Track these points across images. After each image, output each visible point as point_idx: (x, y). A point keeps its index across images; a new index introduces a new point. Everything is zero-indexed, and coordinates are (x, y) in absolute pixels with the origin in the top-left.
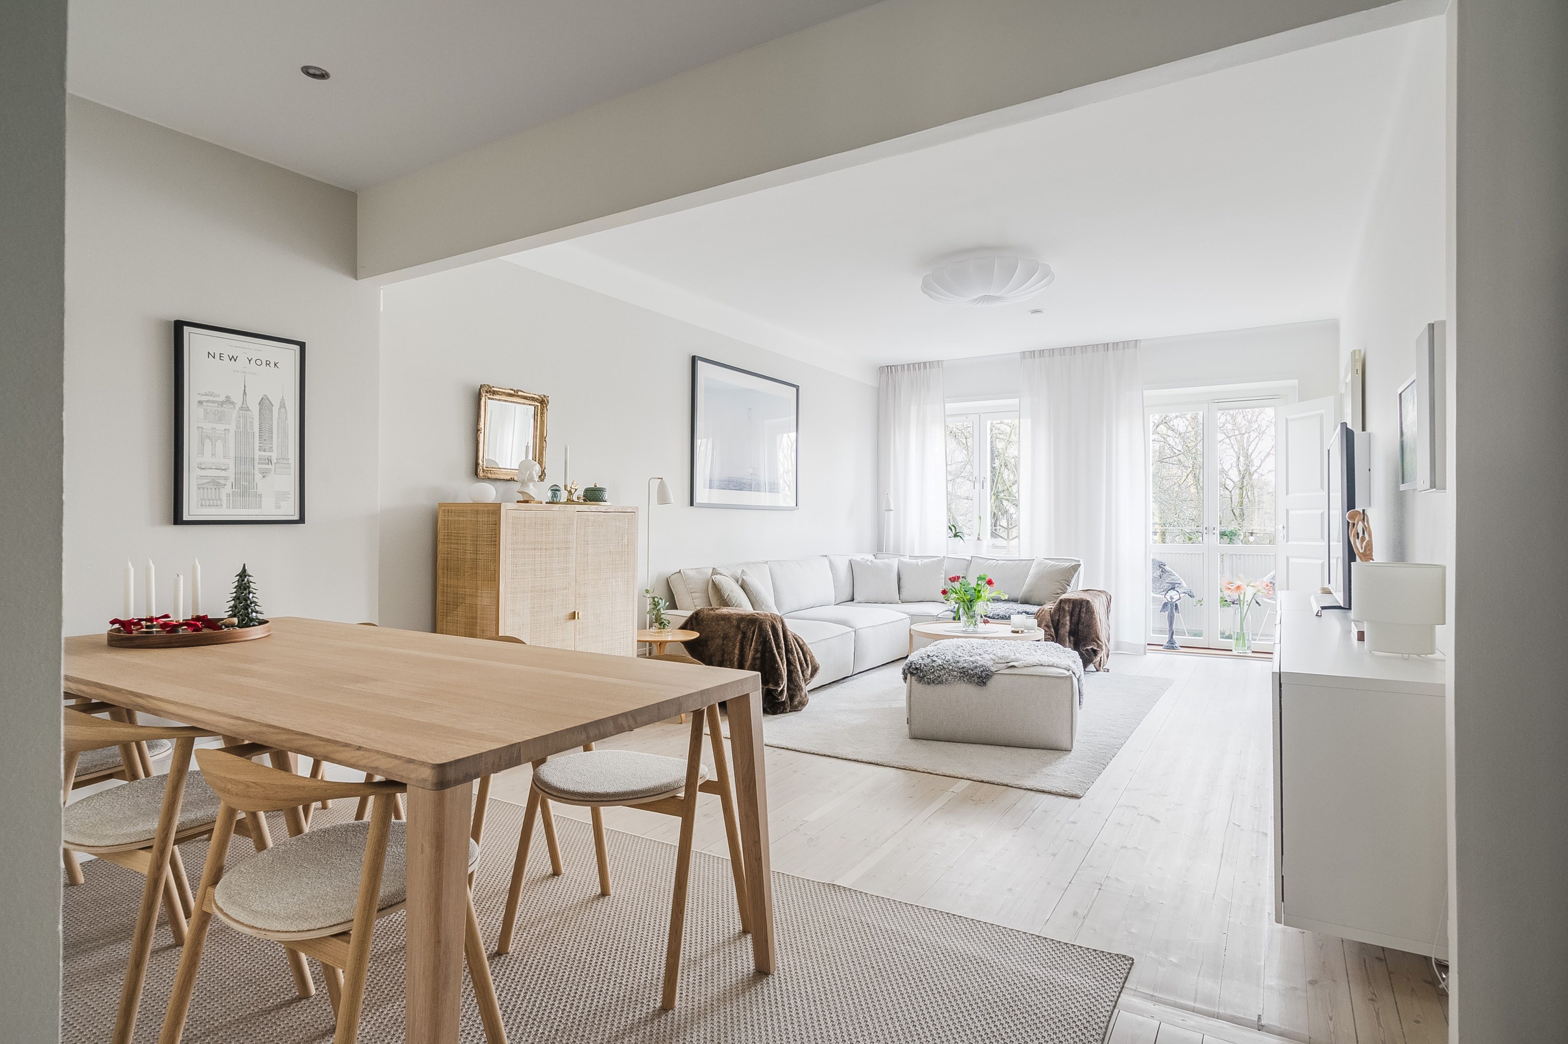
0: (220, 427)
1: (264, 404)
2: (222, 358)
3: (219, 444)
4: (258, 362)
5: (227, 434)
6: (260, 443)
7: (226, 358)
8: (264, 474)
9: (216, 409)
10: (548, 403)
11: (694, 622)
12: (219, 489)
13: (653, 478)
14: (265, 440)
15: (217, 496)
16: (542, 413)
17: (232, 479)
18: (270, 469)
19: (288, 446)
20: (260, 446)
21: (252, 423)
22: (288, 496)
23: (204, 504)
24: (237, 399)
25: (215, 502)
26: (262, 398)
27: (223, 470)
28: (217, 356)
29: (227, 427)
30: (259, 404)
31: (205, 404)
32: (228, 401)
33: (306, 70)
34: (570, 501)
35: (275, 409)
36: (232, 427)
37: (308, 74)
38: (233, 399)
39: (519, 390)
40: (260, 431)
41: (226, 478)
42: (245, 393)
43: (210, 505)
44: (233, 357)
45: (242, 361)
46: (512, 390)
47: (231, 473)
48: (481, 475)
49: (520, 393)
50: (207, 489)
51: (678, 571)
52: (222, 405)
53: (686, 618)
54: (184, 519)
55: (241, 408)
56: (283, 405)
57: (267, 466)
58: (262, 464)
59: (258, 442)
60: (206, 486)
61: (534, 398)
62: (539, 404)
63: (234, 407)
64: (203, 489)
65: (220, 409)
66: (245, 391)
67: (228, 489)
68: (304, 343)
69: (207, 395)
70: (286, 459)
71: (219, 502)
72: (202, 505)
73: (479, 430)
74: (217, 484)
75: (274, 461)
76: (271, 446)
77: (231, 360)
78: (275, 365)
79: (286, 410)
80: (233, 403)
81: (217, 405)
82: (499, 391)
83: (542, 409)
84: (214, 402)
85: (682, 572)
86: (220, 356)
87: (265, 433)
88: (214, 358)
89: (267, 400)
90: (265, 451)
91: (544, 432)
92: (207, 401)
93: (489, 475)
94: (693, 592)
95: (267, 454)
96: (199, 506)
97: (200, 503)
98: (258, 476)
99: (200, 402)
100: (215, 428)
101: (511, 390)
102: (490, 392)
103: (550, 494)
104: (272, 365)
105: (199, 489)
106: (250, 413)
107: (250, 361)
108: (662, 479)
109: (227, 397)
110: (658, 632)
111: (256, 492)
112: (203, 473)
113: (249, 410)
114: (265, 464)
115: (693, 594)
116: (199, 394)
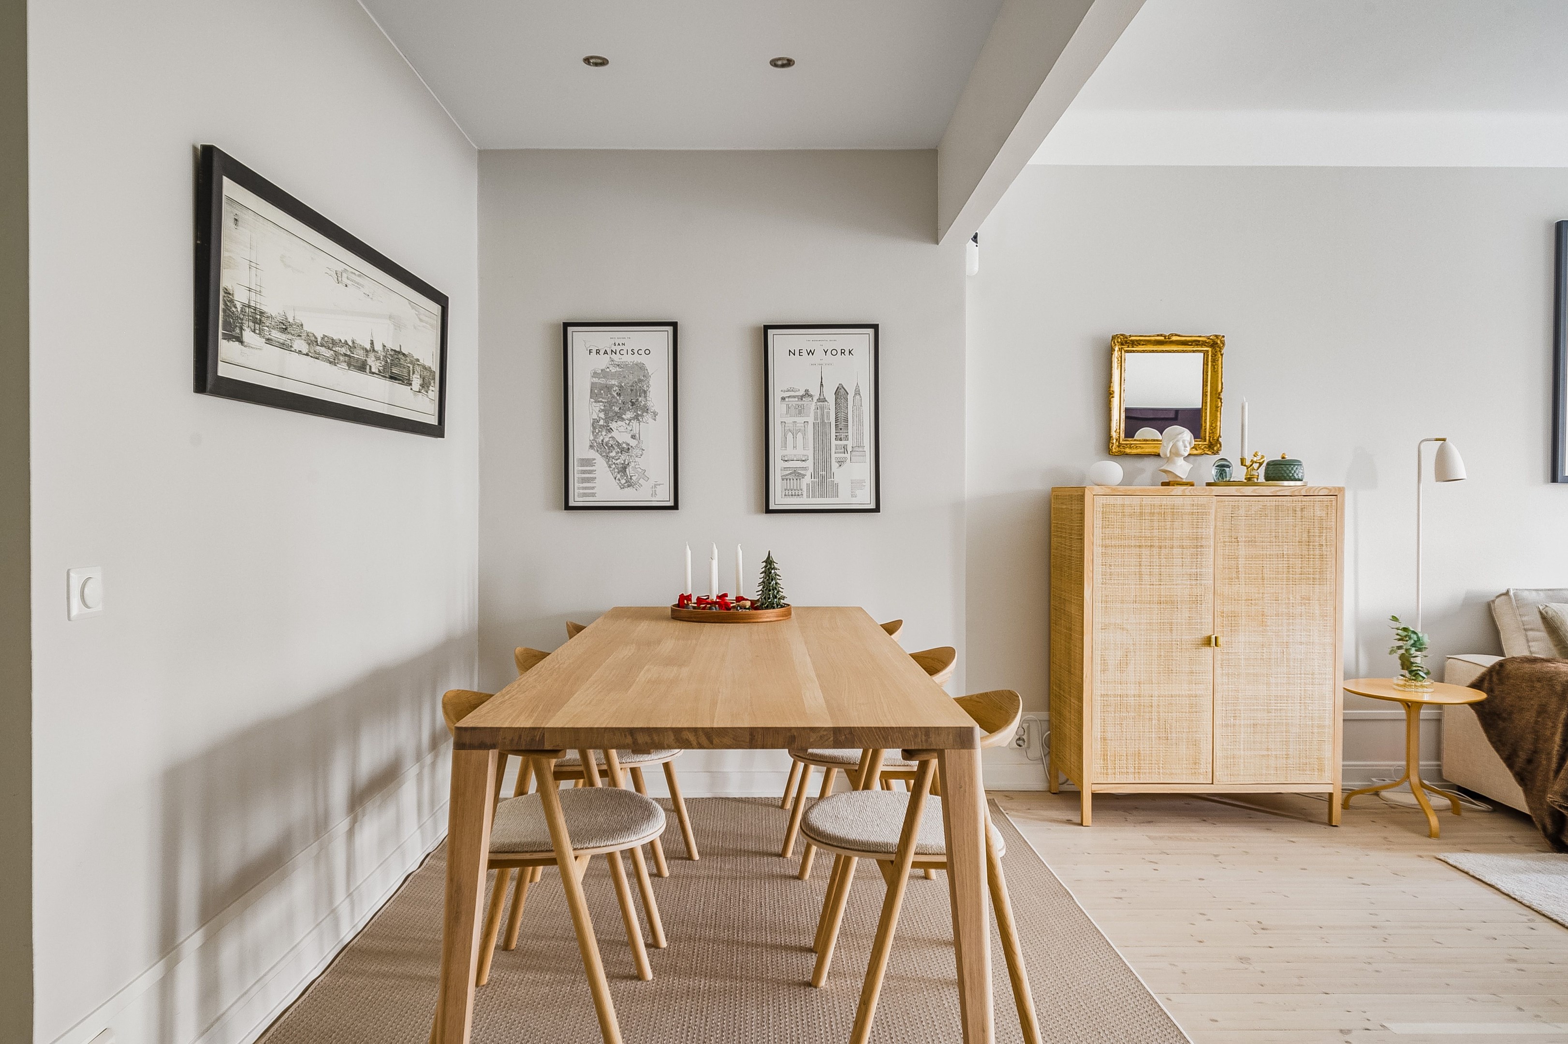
0: (800, 420)
1: (840, 393)
2: (801, 354)
3: (800, 436)
4: (834, 352)
5: (806, 426)
6: (836, 433)
7: (805, 353)
8: (841, 463)
9: (797, 403)
10: (1224, 344)
11: (1495, 679)
12: (800, 480)
13: (1423, 441)
14: (841, 429)
15: (798, 486)
16: (1214, 361)
17: (811, 470)
18: (846, 458)
19: (863, 433)
20: (836, 436)
21: (828, 413)
22: (864, 484)
23: (787, 494)
24: (815, 392)
25: (797, 492)
26: (838, 387)
27: (803, 461)
28: (797, 353)
29: (806, 419)
30: (835, 394)
31: (787, 399)
32: (807, 394)
33: (774, 63)
34: (1250, 480)
35: (850, 397)
36: (811, 419)
37: (776, 66)
38: (811, 392)
39: (1172, 335)
40: (836, 421)
41: (805, 469)
42: (822, 385)
43: (792, 495)
44: (811, 351)
45: (819, 353)
46: (1161, 335)
47: (810, 464)
48: (1114, 450)
49: (1174, 338)
50: (790, 479)
51: (1504, 591)
52: (802, 399)
53: (1483, 670)
54: (770, 508)
55: (819, 400)
56: (857, 393)
57: (843, 455)
58: (838, 453)
59: (835, 431)
60: (789, 477)
61: (1199, 341)
62: (1210, 349)
63: (812, 399)
64: (787, 480)
65: (800, 403)
66: (821, 382)
67: (807, 480)
68: (878, 325)
69: (788, 391)
70: (862, 447)
71: (800, 492)
72: (785, 495)
73: (1111, 394)
74: (797, 474)
75: (850, 449)
76: (847, 434)
77: (809, 354)
78: (850, 352)
79: (861, 397)
80: (811, 396)
81: (797, 399)
82: (1141, 340)
83: (1214, 355)
84: (794, 397)
85: (1511, 593)
86: (800, 353)
87: (841, 423)
88: (794, 355)
89: (843, 389)
90: (841, 440)
91: (1217, 387)
92: (789, 397)
93: (1128, 451)
94: (1532, 630)
95: (843, 442)
96: (783, 495)
97: (784, 494)
98: (835, 465)
99: (783, 399)
100: (796, 422)
101: (1158, 336)
102: (1126, 342)
103: (1214, 471)
104: (847, 353)
105: (783, 480)
106: (826, 403)
107: (826, 352)
108: (1444, 440)
109: (806, 391)
110: (1405, 686)
111: (833, 481)
112: (787, 465)
113: (826, 401)
114: (841, 453)
115: (1530, 633)
116: (782, 391)
